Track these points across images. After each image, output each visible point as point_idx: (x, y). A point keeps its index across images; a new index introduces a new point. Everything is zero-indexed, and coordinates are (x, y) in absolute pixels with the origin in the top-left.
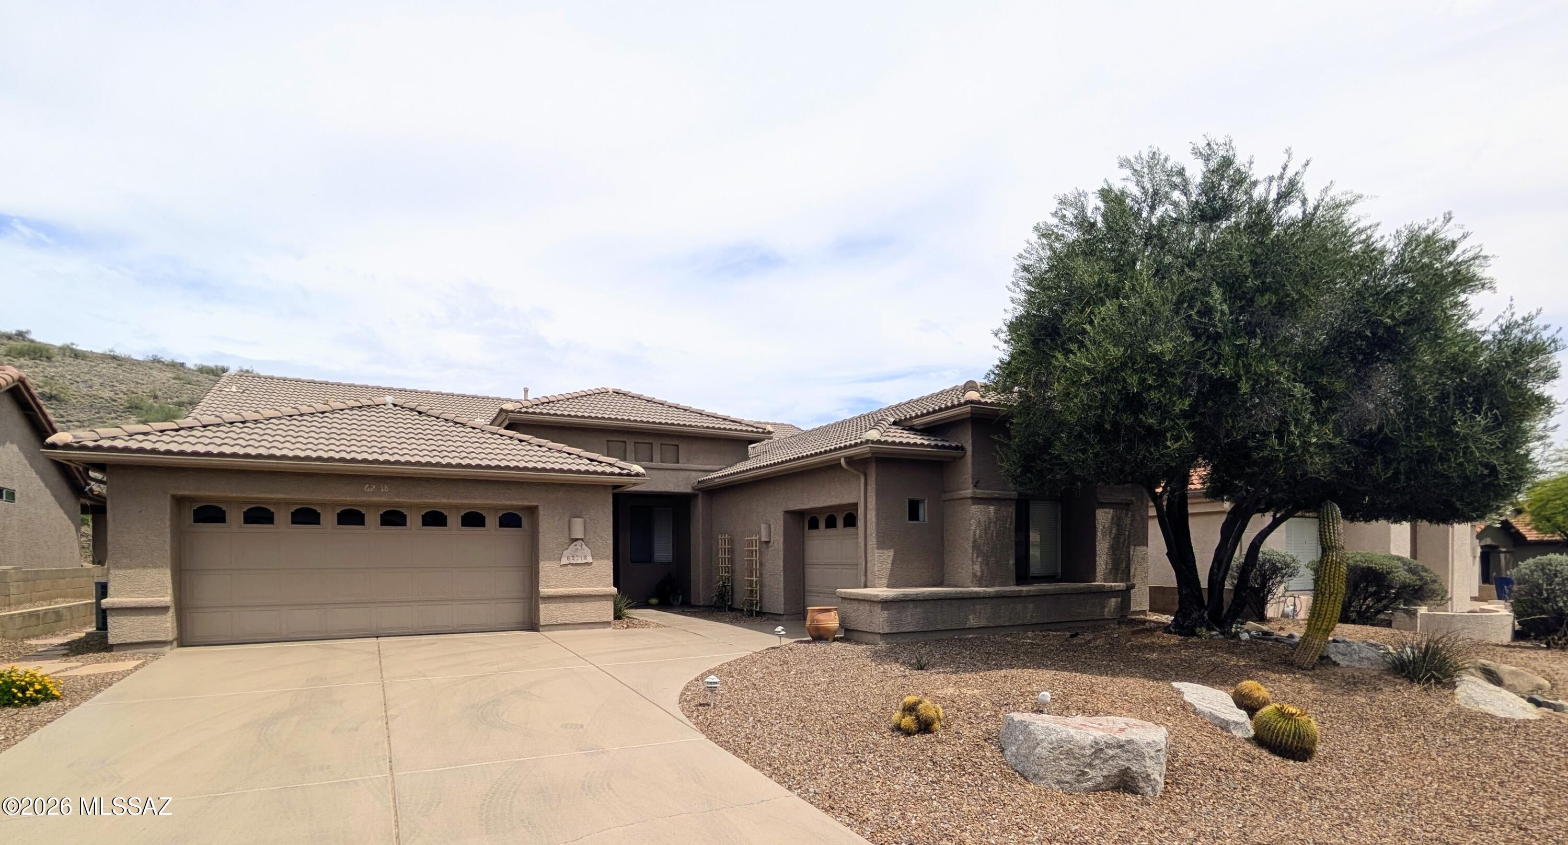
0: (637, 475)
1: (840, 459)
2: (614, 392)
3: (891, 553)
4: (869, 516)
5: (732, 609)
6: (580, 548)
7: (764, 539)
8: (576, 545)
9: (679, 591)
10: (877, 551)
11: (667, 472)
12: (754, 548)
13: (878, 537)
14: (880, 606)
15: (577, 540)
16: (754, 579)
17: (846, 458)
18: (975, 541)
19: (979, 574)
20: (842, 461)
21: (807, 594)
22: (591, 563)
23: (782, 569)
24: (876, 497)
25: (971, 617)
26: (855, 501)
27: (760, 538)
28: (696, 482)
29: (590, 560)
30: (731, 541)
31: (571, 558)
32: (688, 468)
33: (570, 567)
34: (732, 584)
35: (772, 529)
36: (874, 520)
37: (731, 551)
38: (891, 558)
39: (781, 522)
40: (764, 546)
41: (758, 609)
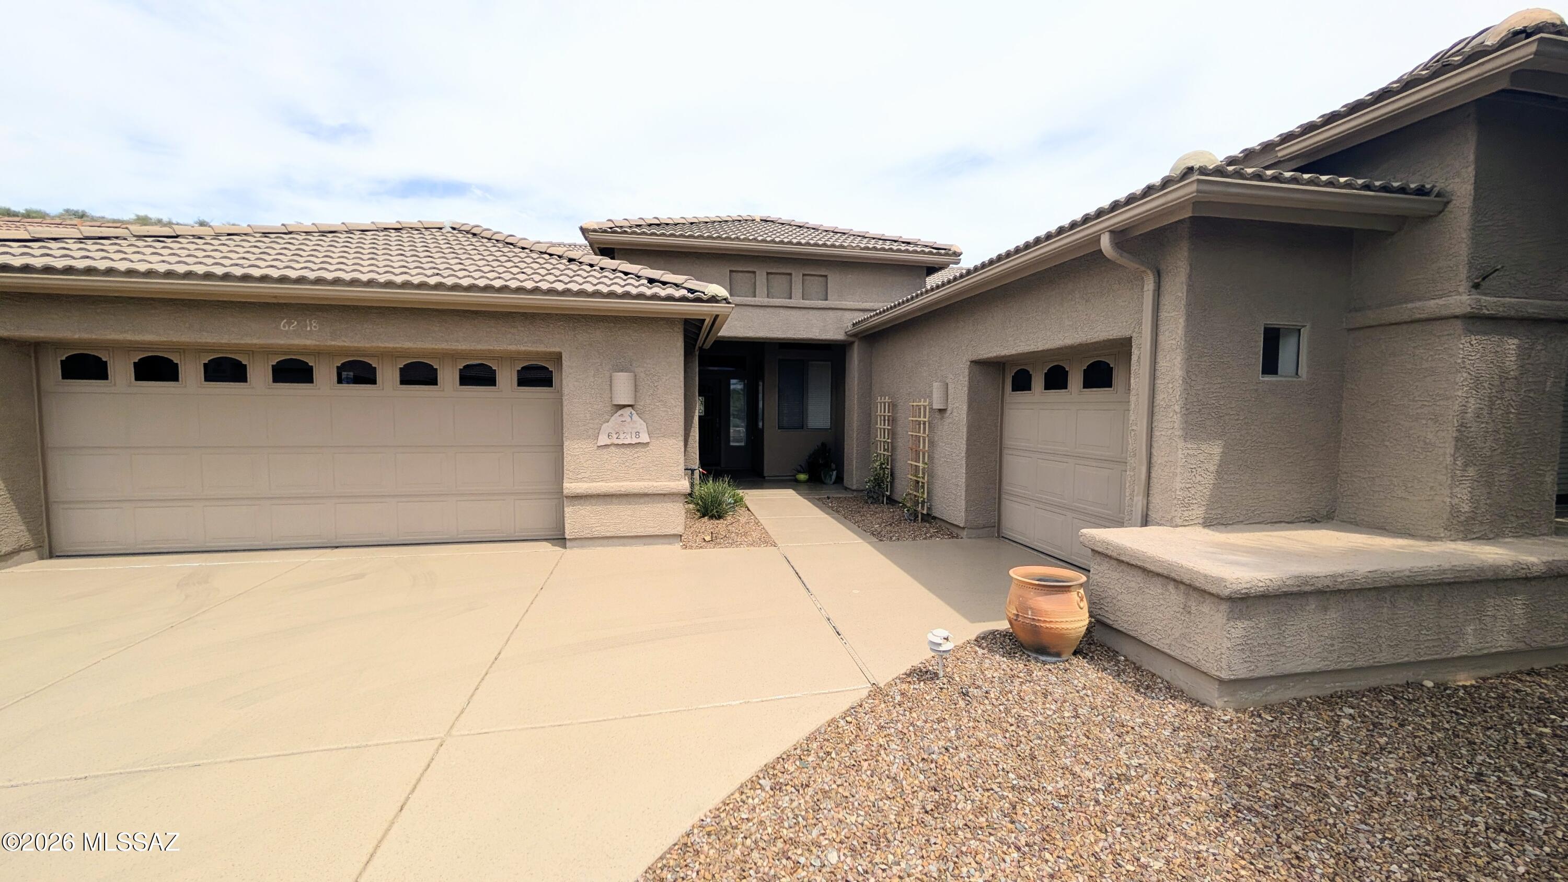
0: (713, 299)
1: (1097, 239)
2: (761, 220)
3: (1215, 449)
4: (1162, 364)
5: (891, 501)
6: (629, 419)
7: (936, 406)
8: (622, 415)
9: (833, 466)
10: (1181, 444)
11: (812, 312)
12: (922, 419)
13: (1187, 412)
14: (1224, 607)
15: (624, 406)
16: (921, 465)
17: (1113, 233)
18: (1462, 426)
19: (1466, 508)
20: (1105, 242)
21: (1004, 496)
22: (648, 443)
23: (963, 454)
24: (1187, 320)
25: (1469, 629)
26: (1127, 334)
27: (931, 404)
28: (850, 324)
29: (645, 438)
30: (893, 406)
31: (615, 436)
32: (840, 307)
33: (613, 449)
34: (892, 469)
35: (951, 391)
36: (1179, 373)
37: (893, 421)
38: (1217, 458)
39: (964, 380)
40: (937, 415)
41: (925, 512)
